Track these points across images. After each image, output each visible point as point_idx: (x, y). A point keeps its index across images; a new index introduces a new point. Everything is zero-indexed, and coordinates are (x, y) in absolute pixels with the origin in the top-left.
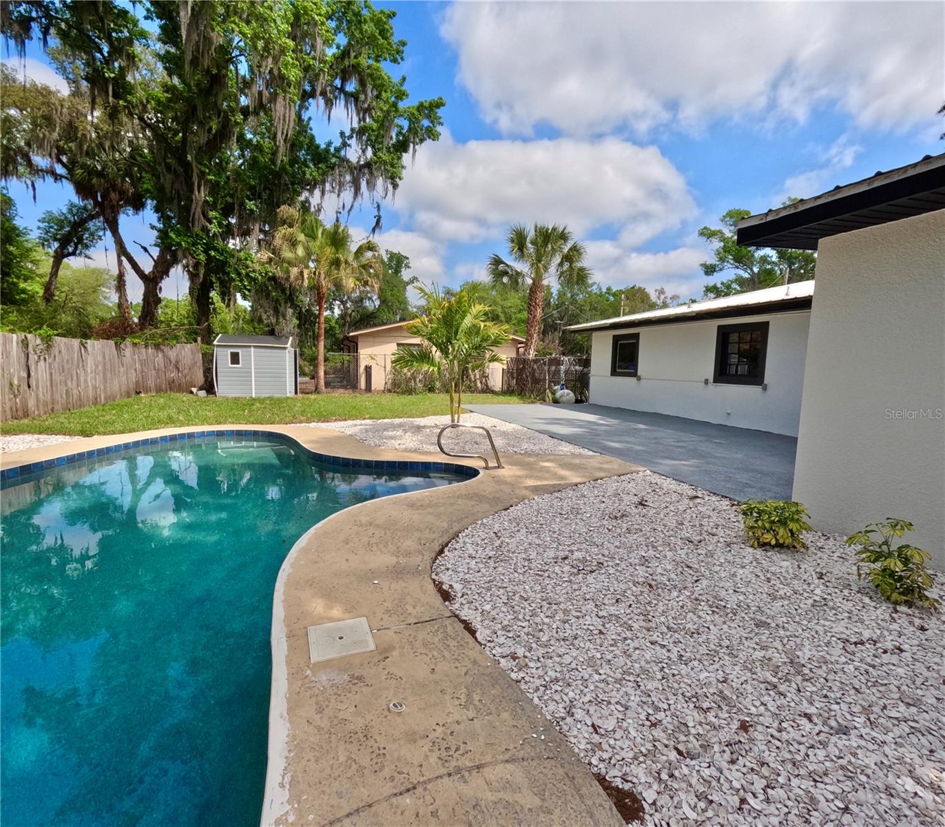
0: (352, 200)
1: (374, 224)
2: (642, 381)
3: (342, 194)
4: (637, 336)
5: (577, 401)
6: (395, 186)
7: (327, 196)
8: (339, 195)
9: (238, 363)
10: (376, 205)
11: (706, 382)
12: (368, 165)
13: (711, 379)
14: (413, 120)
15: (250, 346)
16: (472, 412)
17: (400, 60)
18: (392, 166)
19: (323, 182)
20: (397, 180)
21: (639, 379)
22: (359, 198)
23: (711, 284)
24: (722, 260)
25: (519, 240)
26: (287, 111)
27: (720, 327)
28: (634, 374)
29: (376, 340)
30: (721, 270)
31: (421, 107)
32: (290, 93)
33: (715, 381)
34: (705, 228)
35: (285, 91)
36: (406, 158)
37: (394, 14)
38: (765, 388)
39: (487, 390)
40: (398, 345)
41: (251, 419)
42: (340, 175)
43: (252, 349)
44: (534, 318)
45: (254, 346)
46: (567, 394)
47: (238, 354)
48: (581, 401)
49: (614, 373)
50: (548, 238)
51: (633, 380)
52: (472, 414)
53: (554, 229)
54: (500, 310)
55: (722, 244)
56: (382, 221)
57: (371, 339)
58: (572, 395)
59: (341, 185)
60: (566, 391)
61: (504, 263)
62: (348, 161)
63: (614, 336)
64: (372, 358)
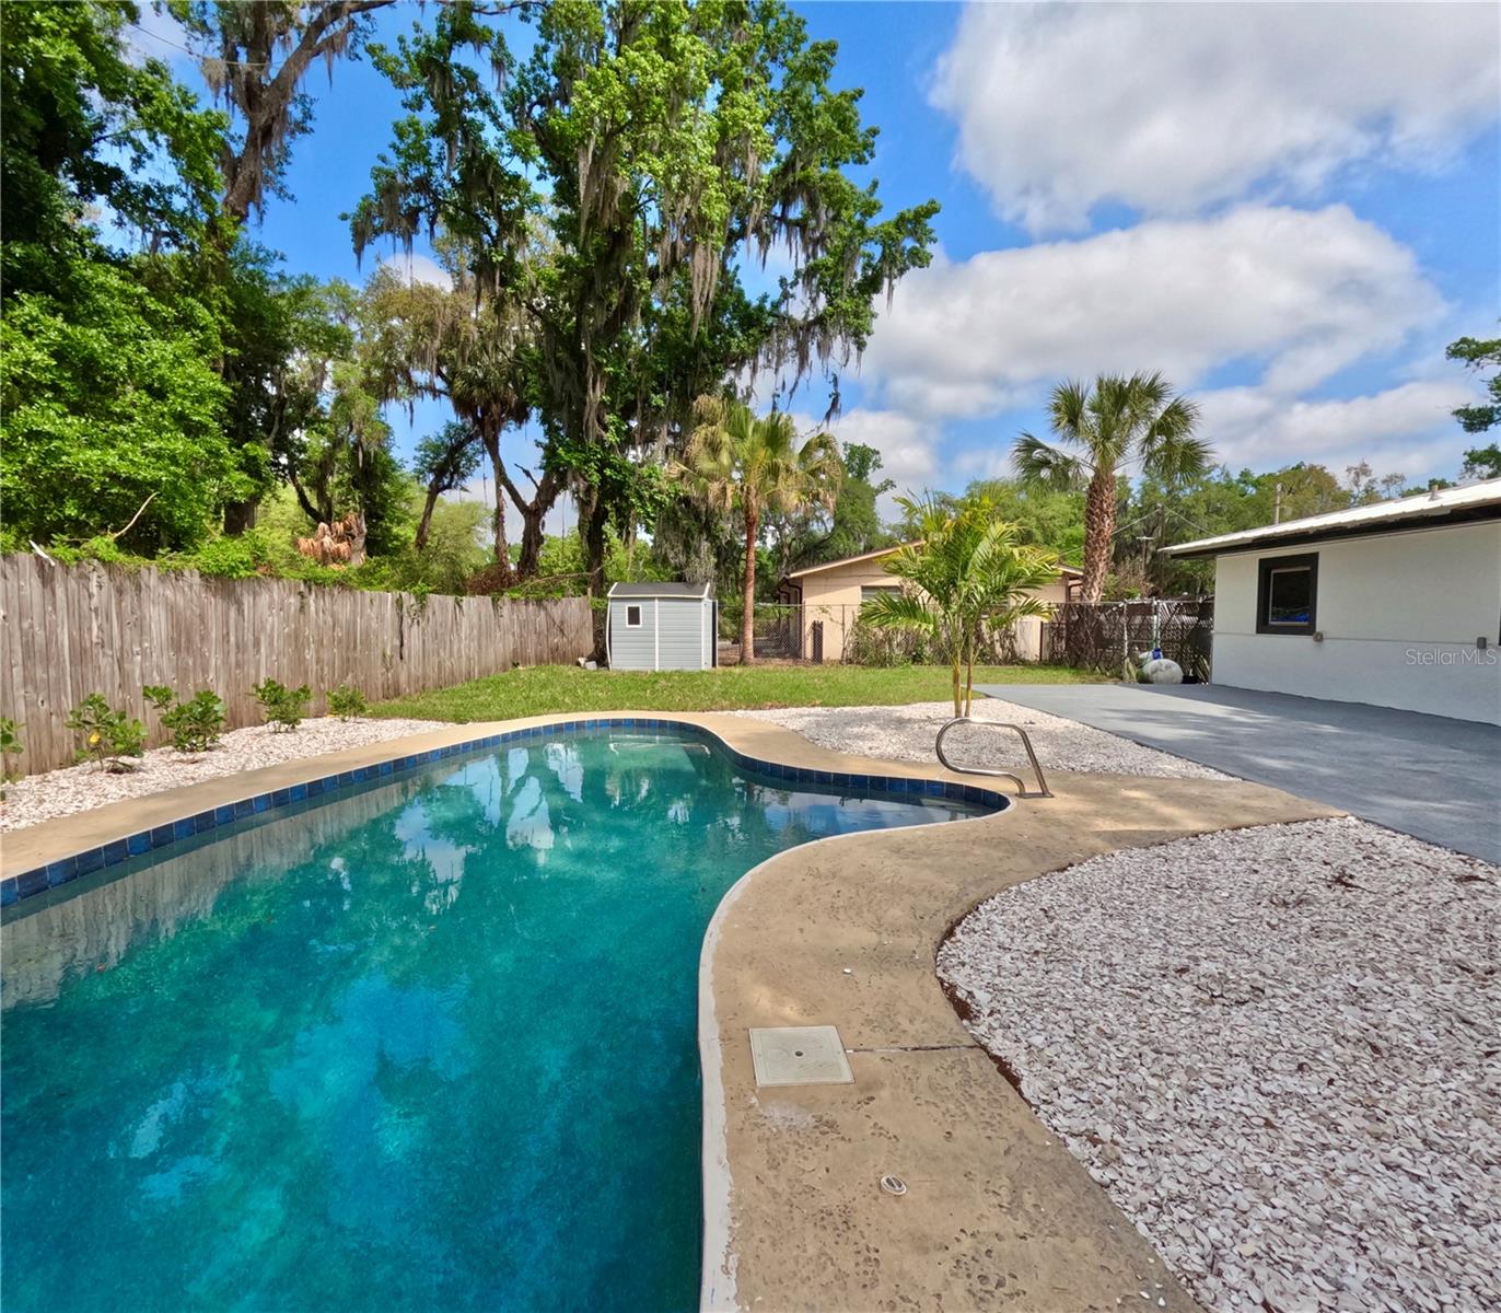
0: (795, 374)
1: (830, 406)
2: (1325, 642)
3: (781, 369)
4: (1313, 559)
5: (1187, 680)
6: (861, 346)
7: (759, 374)
8: (777, 370)
9: (638, 623)
10: (831, 378)
11: (1483, 643)
12: (820, 320)
13: (1493, 638)
14: (888, 242)
15: (653, 599)
16: (988, 696)
17: (868, 158)
18: (857, 315)
19: (755, 354)
20: (865, 336)
21: (1319, 638)
22: (807, 371)
25: (1069, 409)
26: (709, 264)
28: (1309, 629)
29: (830, 582)
31: (901, 222)
32: (712, 238)
34: (1462, 341)
35: (705, 237)
36: (878, 301)
37: (860, 93)
39: (1014, 659)
40: (864, 588)
41: (655, 704)
42: (779, 341)
43: (657, 602)
44: (1099, 534)
45: (660, 599)
46: (1169, 667)
47: (638, 609)
48: (1194, 677)
49: (1263, 626)
50: (1121, 398)
51: (1307, 640)
52: (989, 701)
53: (1135, 382)
54: (1035, 524)
56: (841, 400)
57: (823, 582)
58: (1176, 668)
59: (780, 355)
60: (1165, 661)
61: (1040, 446)
62: (790, 319)
63: (1261, 561)
64: (824, 611)
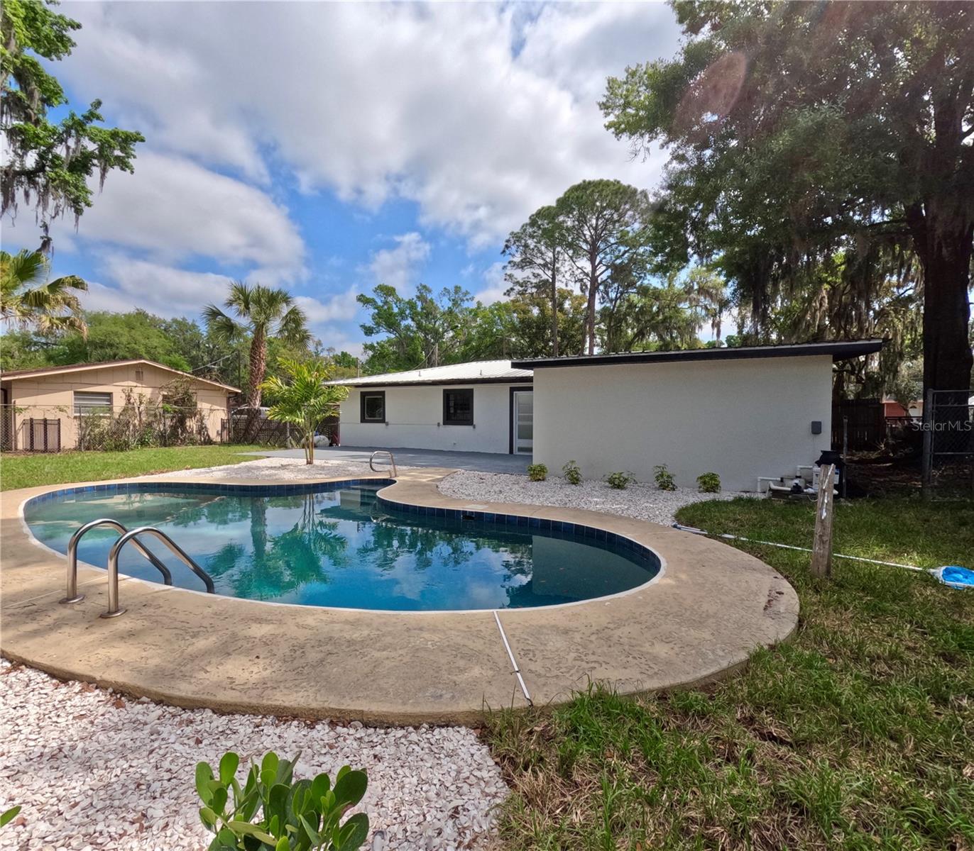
1: (39, 246)
2: (390, 426)
4: (383, 393)
5: (331, 445)
6: (78, 212)
10: (41, 224)
11: (439, 424)
13: (442, 423)
14: (104, 147)
18: (76, 187)
20: (83, 204)
21: (387, 424)
23: (369, 343)
24: (378, 324)
25: (245, 299)
27: (445, 391)
28: (383, 421)
30: (377, 332)
31: (114, 135)
33: (444, 424)
34: (362, 295)
36: (90, 180)
37: (79, 26)
38: (474, 427)
39: (209, 442)
40: (76, 393)
44: (259, 370)
46: (323, 439)
49: (363, 420)
51: (383, 425)
54: (143, 350)
55: (376, 311)
56: (53, 244)
58: (327, 439)
60: (322, 437)
61: (221, 314)
63: (361, 393)
64: (61, 410)
